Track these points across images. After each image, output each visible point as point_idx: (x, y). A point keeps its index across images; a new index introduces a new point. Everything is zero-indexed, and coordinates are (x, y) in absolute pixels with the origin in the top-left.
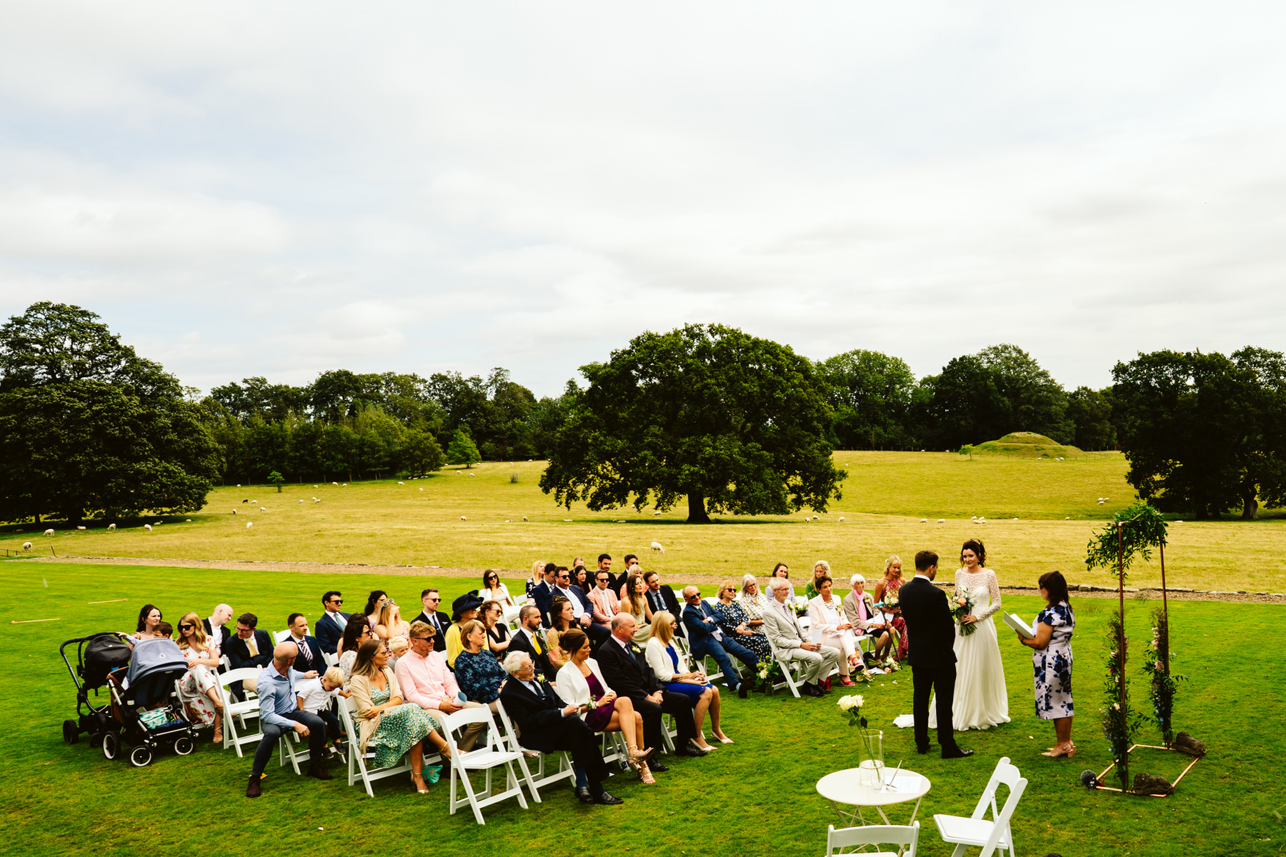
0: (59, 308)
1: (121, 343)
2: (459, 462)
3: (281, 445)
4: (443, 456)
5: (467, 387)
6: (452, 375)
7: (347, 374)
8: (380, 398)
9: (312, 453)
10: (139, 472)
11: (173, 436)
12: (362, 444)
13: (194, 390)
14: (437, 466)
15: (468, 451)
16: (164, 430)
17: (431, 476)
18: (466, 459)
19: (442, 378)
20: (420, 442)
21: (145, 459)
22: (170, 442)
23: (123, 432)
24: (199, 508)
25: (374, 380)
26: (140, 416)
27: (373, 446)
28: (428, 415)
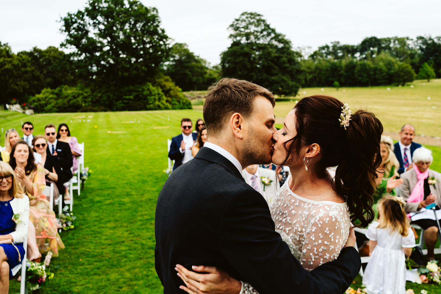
0: (251, 14)
1: (271, 27)
2: (423, 78)
3: (340, 71)
4: (415, 75)
5: (433, 42)
6: (426, 36)
7: (375, 38)
8: (390, 49)
9: (353, 74)
10: (274, 80)
11: (287, 65)
12: (375, 69)
13: (310, 47)
14: (411, 80)
15: (429, 73)
16: (284, 63)
17: (408, 85)
18: (428, 77)
19: (421, 38)
20: (403, 69)
21: (276, 75)
22: (286, 67)
23: (268, 63)
24: (295, 96)
25: (388, 40)
26: (276, 57)
27: (381, 70)
28: (412, 56)
